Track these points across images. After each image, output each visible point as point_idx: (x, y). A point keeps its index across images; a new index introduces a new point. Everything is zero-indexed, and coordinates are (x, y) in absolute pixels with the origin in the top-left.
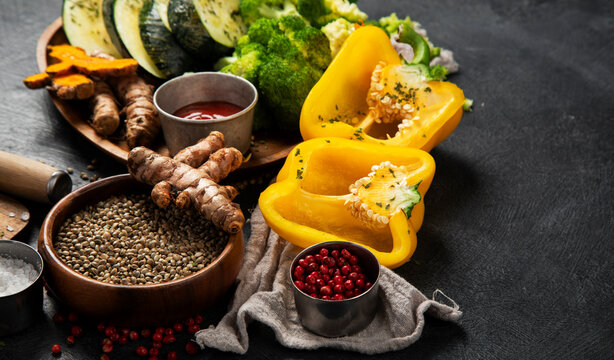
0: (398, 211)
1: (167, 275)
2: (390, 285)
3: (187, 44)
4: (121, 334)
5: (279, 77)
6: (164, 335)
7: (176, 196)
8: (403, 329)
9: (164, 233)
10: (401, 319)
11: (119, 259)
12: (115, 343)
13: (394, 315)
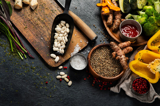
0: (158, 72)
1: (109, 72)
2: (151, 90)
3: (132, 8)
4: (97, 80)
5: (148, 27)
6: (105, 83)
7: (116, 57)
8: (150, 100)
9: (112, 59)
10: (150, 98)
11: (102, 64)
12: (96, 82)
13: (149, 96)
